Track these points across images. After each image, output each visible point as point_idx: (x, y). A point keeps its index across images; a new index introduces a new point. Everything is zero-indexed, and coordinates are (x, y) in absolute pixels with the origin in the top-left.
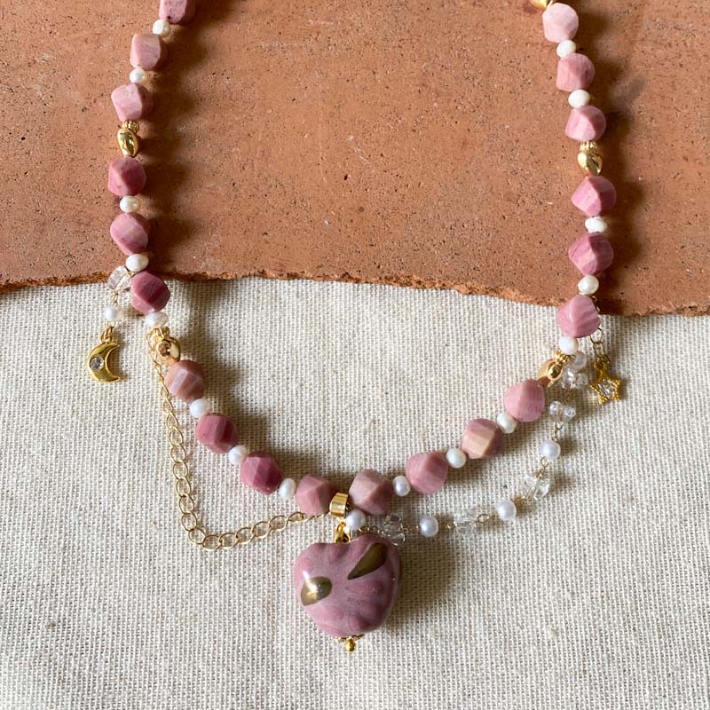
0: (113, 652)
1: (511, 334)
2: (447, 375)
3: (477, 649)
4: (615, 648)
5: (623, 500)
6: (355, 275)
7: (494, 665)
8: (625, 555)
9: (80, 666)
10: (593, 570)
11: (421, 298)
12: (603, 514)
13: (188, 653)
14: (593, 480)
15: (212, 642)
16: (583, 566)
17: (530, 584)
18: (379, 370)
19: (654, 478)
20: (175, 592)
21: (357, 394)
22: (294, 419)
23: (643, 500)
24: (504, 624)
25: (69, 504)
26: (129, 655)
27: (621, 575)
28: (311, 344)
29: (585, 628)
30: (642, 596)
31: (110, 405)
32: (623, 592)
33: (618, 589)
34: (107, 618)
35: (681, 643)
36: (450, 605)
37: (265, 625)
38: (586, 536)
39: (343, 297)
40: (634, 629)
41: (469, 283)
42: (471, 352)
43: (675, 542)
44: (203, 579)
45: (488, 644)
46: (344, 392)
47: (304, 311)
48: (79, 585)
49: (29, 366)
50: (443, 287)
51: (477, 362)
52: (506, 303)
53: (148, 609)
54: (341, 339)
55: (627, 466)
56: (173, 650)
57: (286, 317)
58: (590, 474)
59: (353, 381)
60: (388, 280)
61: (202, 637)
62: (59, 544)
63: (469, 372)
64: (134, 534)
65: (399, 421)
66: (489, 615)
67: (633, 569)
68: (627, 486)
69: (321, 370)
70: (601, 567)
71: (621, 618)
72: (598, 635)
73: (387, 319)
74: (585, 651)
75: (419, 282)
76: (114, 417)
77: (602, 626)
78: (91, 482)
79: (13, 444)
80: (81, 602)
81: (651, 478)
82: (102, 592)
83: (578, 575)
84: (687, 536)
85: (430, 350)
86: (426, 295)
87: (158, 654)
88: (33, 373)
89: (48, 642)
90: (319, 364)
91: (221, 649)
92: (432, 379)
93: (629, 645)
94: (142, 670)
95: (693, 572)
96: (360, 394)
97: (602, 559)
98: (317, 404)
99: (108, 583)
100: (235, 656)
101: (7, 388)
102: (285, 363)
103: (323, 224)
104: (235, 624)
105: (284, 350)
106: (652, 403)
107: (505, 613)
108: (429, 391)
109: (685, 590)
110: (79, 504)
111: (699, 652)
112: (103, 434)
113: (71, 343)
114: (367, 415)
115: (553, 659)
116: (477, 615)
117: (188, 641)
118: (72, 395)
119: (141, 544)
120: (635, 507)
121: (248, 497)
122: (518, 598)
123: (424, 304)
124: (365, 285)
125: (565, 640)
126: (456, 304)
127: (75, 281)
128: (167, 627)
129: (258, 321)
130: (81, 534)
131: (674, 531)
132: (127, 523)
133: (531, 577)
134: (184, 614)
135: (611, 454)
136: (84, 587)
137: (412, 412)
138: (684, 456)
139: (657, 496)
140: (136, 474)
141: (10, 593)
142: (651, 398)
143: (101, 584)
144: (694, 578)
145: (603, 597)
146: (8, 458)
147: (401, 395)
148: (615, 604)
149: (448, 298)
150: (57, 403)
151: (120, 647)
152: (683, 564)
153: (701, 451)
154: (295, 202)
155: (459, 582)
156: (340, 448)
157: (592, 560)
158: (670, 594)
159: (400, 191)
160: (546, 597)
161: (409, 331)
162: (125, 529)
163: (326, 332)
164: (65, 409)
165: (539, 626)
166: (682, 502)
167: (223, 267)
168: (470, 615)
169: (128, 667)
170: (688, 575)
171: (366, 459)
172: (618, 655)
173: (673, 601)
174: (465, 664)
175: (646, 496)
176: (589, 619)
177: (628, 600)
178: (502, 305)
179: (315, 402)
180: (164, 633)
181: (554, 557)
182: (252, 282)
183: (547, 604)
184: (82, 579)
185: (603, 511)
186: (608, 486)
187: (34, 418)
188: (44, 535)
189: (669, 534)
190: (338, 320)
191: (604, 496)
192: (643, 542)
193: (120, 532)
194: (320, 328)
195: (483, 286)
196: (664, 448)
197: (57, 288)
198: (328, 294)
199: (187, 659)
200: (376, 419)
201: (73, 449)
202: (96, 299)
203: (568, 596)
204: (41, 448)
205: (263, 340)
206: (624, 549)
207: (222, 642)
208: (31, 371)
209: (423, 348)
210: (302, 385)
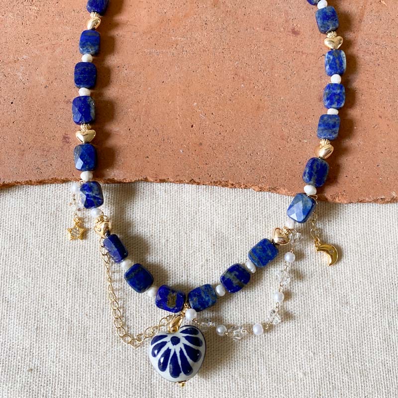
0: (64, 384)
1: (283, 213)
2: (247, 235)
3: (262, 383)
4: (336, 383)
5: (342, 303)
6: (197, 180)
7: (271, 391)
8: (343, 332)
9: (46, 391)
10: (325, 341)
11: (233, 193)
12: (331, 311)
13: (105, 385)
14: (326, 292)
15: (118, 379)
16: (320, 339)
17: (291, 348)
18: (210, 232)
19: (359, 291)
20: (98, 352)
21: (197, 246)
22: (163, 258)
23: (353, 303)
24: (277, 369)
25: (40, 304)
26: (73, 386)
27: (340, 343)
28: (172, 218)
29: (321, 372)
30: (352, 355)
31: (62, 251)
32: (341, 353)
33: (339, 351)
34: (60, 366)
35: (372, 380)
36: (247, 359)
37: (147, 370)
38: (322, 322)
39: (190, 192)
40: (347, 372)
41: (260, 185)
42: (260, 223)
43: (369, 326)
44: (113, 345)
45: (268, 380)
46: (190, 244)
47: (169, 200)
48: (45, 348)
49: (16, 229)
50: (246, 187)
51: (264, 228)
52: (280, 196)
53: (83, 362)
54: (189, 215)
55: (344, 285)
56: (97, 384)
57: (159, 204)
58: (325, 289)
59: (195, 238)
60: (216, 183)
61: (113, 377)
62: (34, 326)
63: (259, 233)
64: (75, 321)
65: (220, 260)
66: (269, 365)
67: (347, 340)
68: (344, 296)
69: (178, 232)
70: (329, 339)
71: (340, 366)
72: (327, 375)
73: (215, 205)
74: (320, 384)
75: (232, 185)
76: (64, 257)
77: (330, 370)
78: (52, 293)
79: (8, 272)
80: (46, 357)
81: (358, 292)
82: (58, 352)
83: (317, 343)
84: (376, 323)
85: (238, 222)
86: (236, 192)
87: (89, 385)
88: (19, 233)
89: (29, 379)
90: (177, 229)
91: (123, 383)
92: (239, 237)
93: (344, 381)
94: (80, 394)
95: (379, 342)
96: (199, 245)
97: (330, 335)
98: (176, 251)
99: (61, 348)
100: (131, 387)
101: (5, 241)
102: (158, 228)
103: (179, 152)
104: (130, 370)
105: (158, 221)
106: (359, 251)
107: (278, 364)
108: (237, 244)
109: (374, 352)
110: (45, 304)
111: (382, 384)
112: (58, 266)
113: (40, 216)
114: (203, 257)
115: (303, 388)
116: (262, 365)
117: (105, 378)
118: (40, 245)
119: (79, 326)
120: (348, 307)
121: (138, 301)
122: (284, 356)
123: (235, 196)
124: (203, 186)
125: (310, 378)
126: (252, 197)
127: (41, 183)
128: (93, 371)
129: (143, 205)
130: (46, 321)
131: (369, 320)
132: (71, 315)
133: (291, 345)
134: (103, 364)
135: (336, 278)
136: (48, 350)
137: (228, 255)
138: (376, 280)
139: (361, 301)
140: (76, 289)
141: (8, 353)
142: (359, 248)
143: (57, 348)
144: (379, 345)
145: (330, 355)
146: (5, 279)
147: (221, 245)
148: (337, 359)
149: (248, 193)
150: (33, 250)
151: (68, 381)
152: (374, 338)
153: (385, 277)
154: (164, 140)
155: (252, 347)
156: (188, 274)
157: (325, 335)
158: (367, 354)
159: (222, 134)
160: (300, 355)
161: (227, 211)
162: (70, 319)
163: (181, 212)
164: (37, 253)
165: (296, 371)
166: (374, 305)
167: (124, 176)
168: (258, 365)
169: (73, 392)
170: (377, 344)
171: (202, 281)
172: (338, 386)
173: (368, 357)
174: (255, 390)
175: (354, 301)
176: (323, 367)
177: (344, 357)
178: (277, 197)
179: (175, 249)
180: (92, 374)
181: (304, 334)
182: (140, 184)
183: (300, 359)
184: (47, 345)
185: (331, 309)
186: (334, 296)
187: (20, 258)
188: (26, 322)
189: (367, 322)
190: (188, 205)
191: (332, 301)
192: (352, 326)
193: (67, 320)
194: (177, 209)
195: (268, 187)
196: (365, 276)
197: (32, 186)
198: (182, 191)
199: (105, 388)
200: (208, 259)
201: (41, 275)
202: (53, 193)
203: (311, 354)
204: (23, 274)
205: (146, 216)
206: (342, 330)
207: (123, 379)
208: (18, 232)
209: (234, 220)
210: (167, 240)
